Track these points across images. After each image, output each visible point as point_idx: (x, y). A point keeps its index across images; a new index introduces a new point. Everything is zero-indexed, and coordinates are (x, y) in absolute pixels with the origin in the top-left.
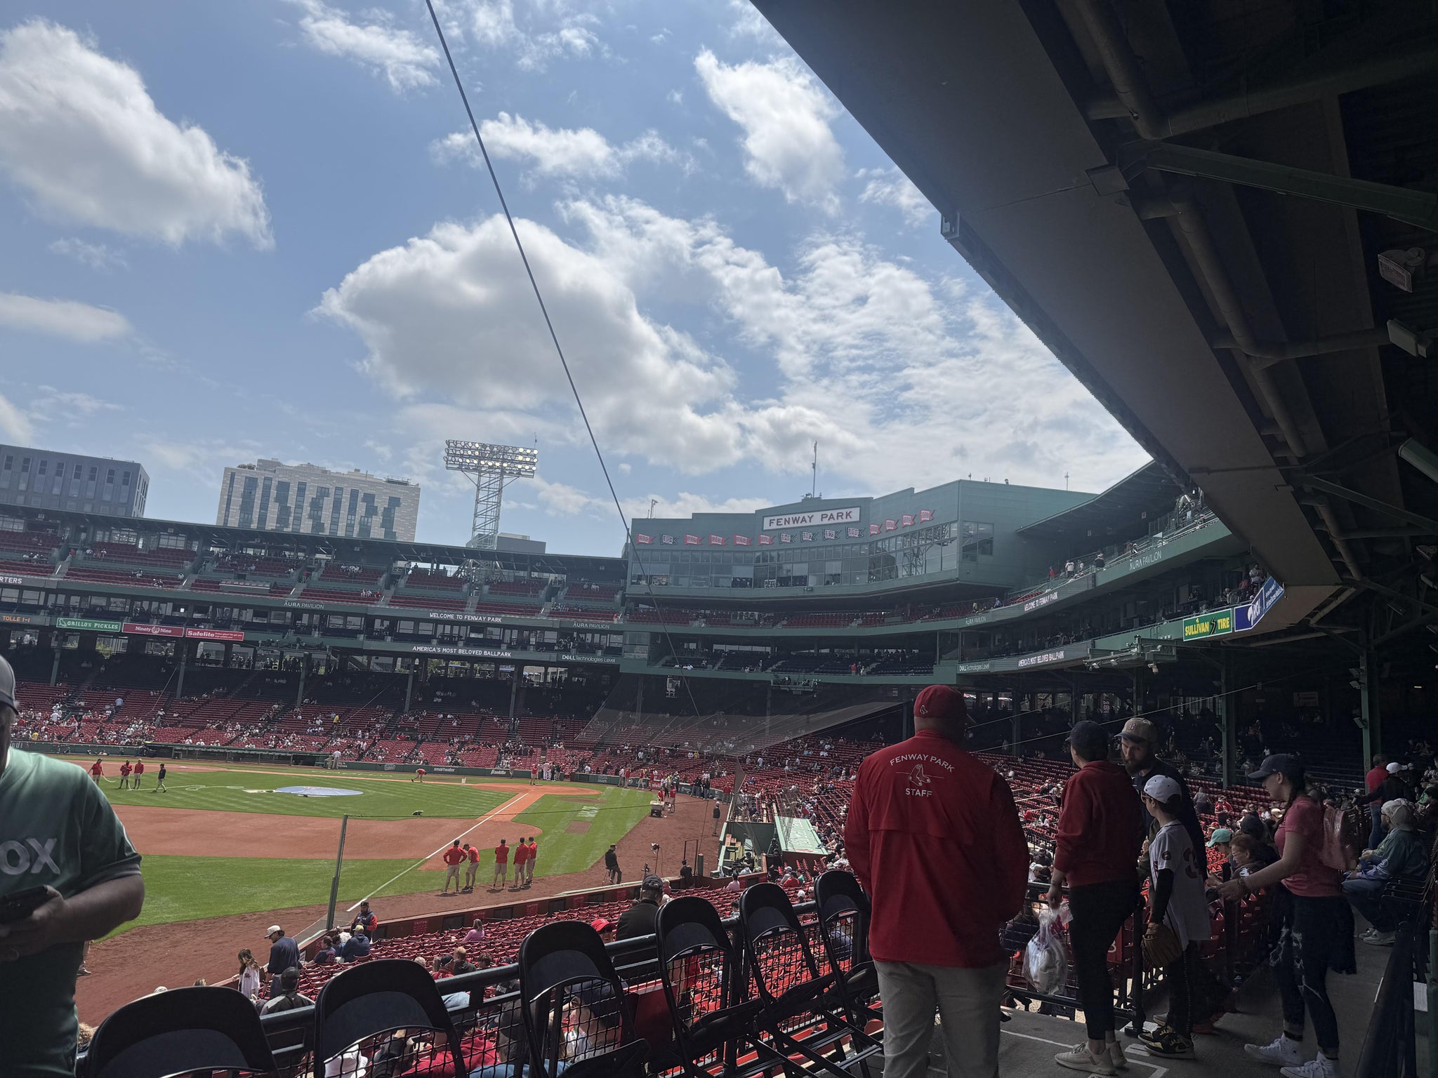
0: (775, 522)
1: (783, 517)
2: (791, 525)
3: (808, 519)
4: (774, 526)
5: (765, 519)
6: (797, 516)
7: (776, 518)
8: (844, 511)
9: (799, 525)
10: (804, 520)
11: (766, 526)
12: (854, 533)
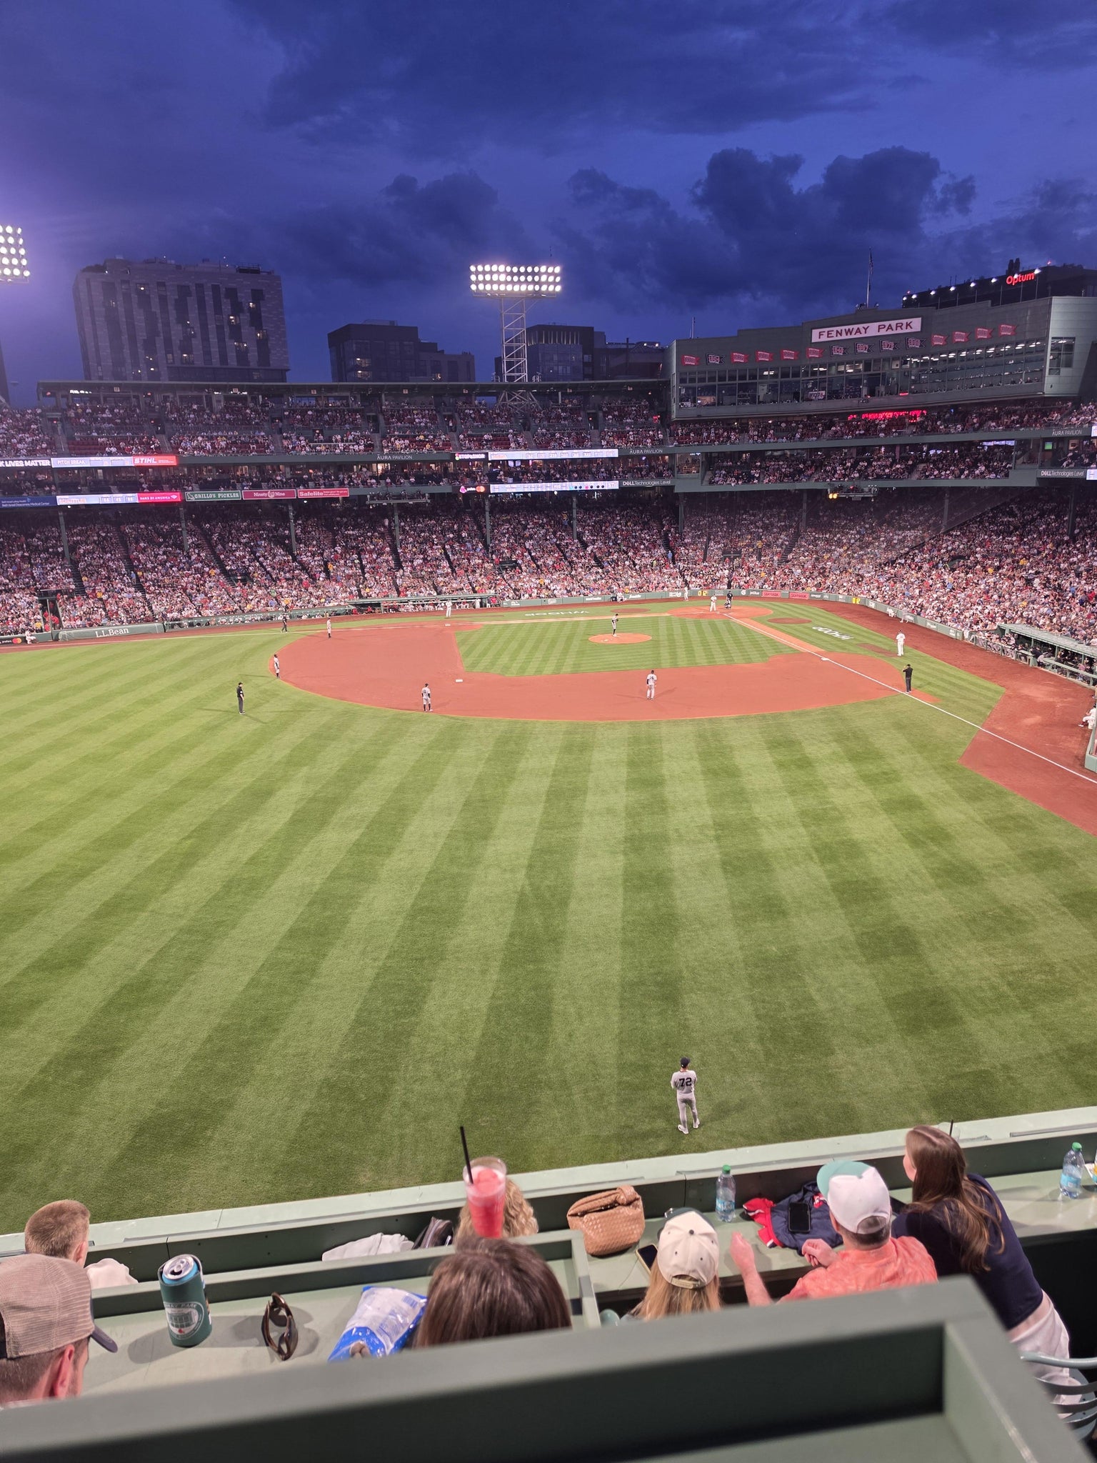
0: (826, 334)
1: (835, 329)
2: (844, 337)
3: (863, 331)
4: (824, 338)
5: (813, 331)
6: (851, 327)
7: (827, 329)
8: (904, 321)
9: (853, 336)
10: (858, 331)
11: (815, 339)
12: (915, 344)
